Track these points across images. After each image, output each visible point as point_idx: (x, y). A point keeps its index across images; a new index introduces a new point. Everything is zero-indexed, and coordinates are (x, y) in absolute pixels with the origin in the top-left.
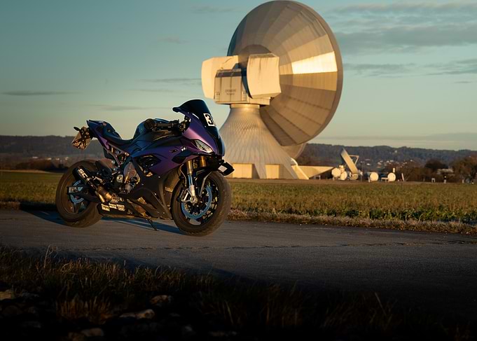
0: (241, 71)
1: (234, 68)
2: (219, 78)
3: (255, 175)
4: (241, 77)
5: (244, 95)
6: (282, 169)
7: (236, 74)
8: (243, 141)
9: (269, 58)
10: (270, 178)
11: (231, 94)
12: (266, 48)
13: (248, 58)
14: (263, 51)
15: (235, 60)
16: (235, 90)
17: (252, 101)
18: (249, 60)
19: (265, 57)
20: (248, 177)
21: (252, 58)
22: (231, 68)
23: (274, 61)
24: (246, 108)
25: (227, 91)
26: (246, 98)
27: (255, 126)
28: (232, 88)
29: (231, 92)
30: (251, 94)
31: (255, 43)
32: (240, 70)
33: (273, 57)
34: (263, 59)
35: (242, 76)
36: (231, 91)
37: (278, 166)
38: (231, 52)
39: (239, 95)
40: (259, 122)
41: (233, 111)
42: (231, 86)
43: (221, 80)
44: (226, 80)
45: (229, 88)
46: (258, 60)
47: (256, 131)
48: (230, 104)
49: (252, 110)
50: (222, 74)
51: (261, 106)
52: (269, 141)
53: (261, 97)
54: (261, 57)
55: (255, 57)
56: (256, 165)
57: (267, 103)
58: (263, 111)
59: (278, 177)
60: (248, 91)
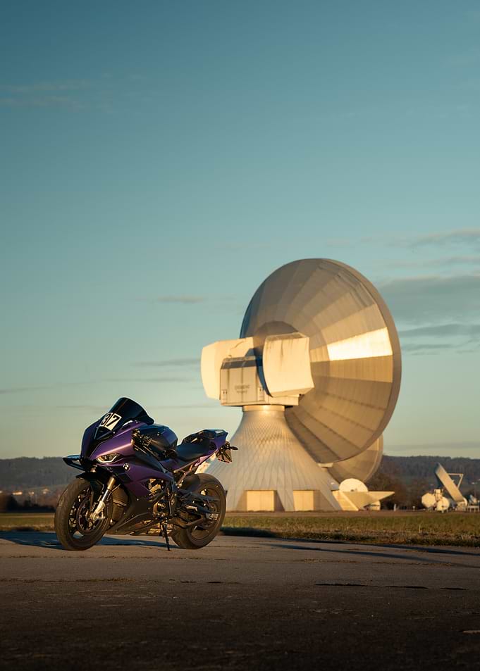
0: (256, 359)
1: (246, 355)
2: (226, 370)
3: (279, 507)
4: (255, 368)
5: (260, 392)
6: (318, 496)
7: (248, 364)
8: (261, 457)
9: (295, 340)
10: (301, 510)
11: (242, 392)
12: (291, 326)
13: (264, 341)
14: (286, 330)
15: (249, 343)
16: (248, 387)
17: (272, 401)
18: (266, 343)
19: (288, 338)
20: (269, 510)
21: (270, 340)
22: (243, 355)
23: (302, 343)
24: (266, 412)
25: (237, 387)
26: (263, 397)
27: (278, 436)
28: (244, 384)
29: (242, 389)
30: (270, 391)
31: (277, 319)
32: (253, 358)
33: (301, 337)
34: (286, 342)
35: (257, 366)
36: (242, 387)
37: (311, 493)
38: (245, 333)
39: (254, 394)
40: (284, 430)
41: (246, 415)
42: (242, 381)
43: (229, 373)
44: (235, 372)
45: (239, 384)
46: (278, 343)
47: (278, 443)
48: (242, 406)
49: (274, 413)
50: (231, 365)
51: (287, 407)
52: (299, 457)
53: (286, 394)
54: (282, 339)
55: (275, 339)
56: (279, 492)
57: (295, 402)
58: (290, 415)
59: (312, 509)
60: (265, 388)
